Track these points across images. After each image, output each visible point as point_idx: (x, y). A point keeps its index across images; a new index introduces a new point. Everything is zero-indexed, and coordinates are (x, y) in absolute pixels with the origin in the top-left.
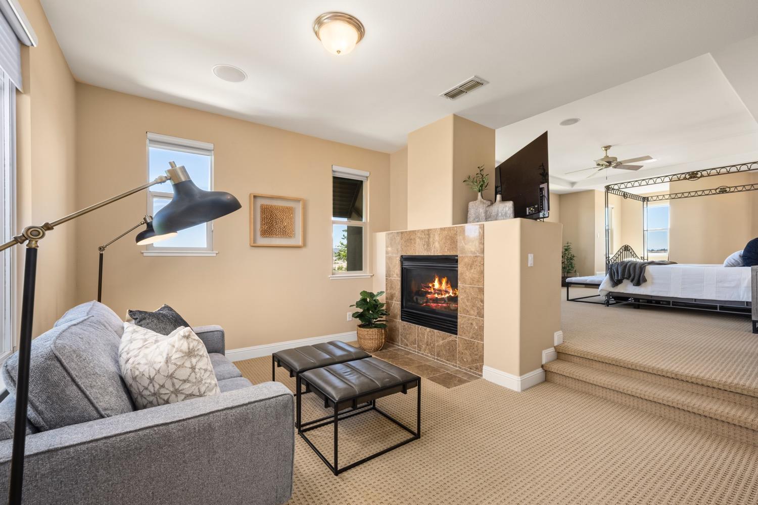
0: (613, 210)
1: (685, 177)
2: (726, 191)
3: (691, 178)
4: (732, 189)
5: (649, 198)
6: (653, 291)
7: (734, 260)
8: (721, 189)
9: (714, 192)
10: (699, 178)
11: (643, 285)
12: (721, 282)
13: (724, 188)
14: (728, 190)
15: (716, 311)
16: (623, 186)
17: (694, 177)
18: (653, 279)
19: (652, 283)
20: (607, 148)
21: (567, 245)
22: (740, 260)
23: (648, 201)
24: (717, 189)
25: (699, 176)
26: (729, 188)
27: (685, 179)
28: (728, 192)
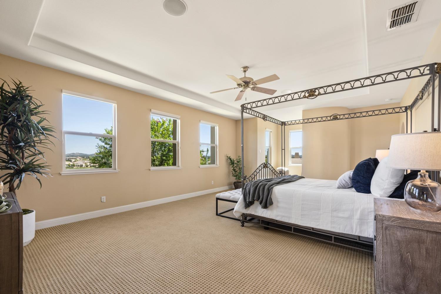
0: (271, 133)
1: (305, 95)
2: (337, 118)
3: (310, 96)
4: (342, 117)
5: (286, 122)
6: (278, 216)
7: (345, 181)
8: (334, 116)
9: (329, 118)
10: (317, 96)
11: (271, 207)
12: (335, 211)
13: (336, 116)
14: (338, 117)
15: (331, 242)
16: (254, 105)
17: (313, 95)
18: (278, 202)
19: (277, 206)
20: (245, 69)
21: (238, 158)
22: (349, 182)
23: (285, 125)
24: (331, 116)
25: (317, 93)
26: (339, 115)
27: (305, 97)
28: (338, 119)
